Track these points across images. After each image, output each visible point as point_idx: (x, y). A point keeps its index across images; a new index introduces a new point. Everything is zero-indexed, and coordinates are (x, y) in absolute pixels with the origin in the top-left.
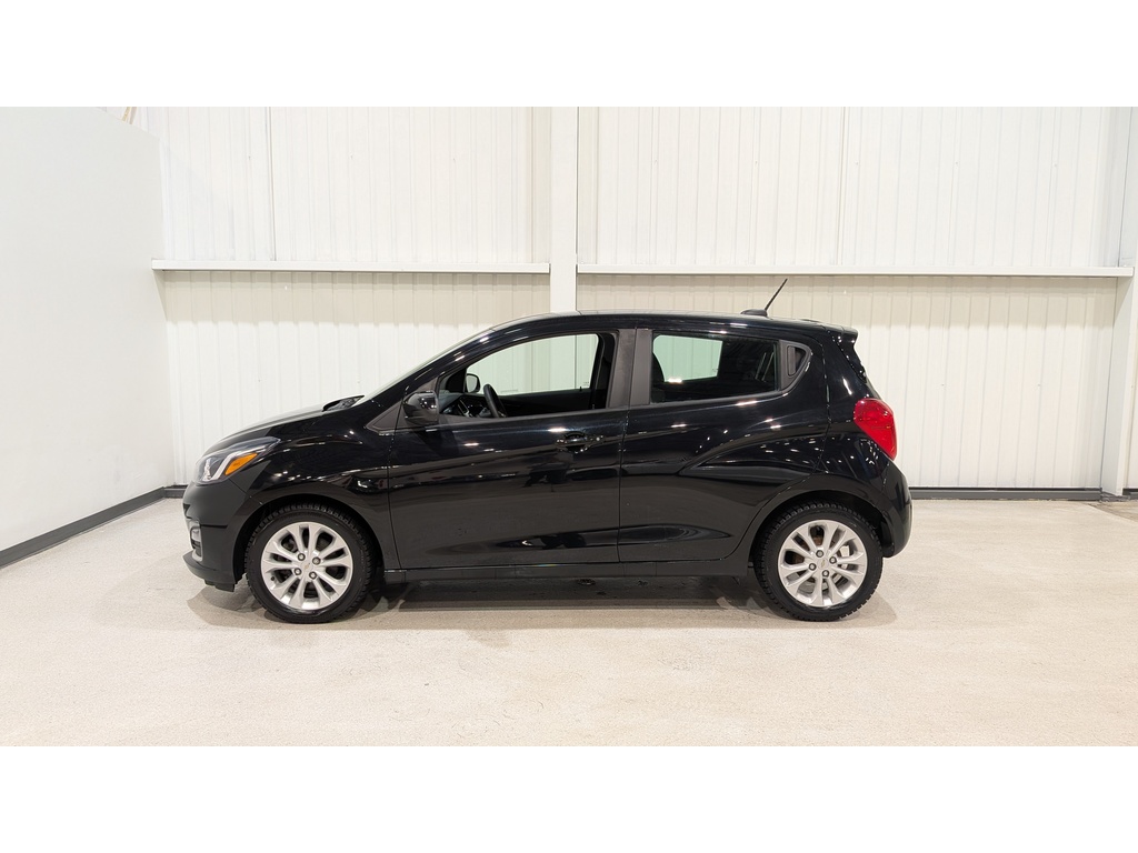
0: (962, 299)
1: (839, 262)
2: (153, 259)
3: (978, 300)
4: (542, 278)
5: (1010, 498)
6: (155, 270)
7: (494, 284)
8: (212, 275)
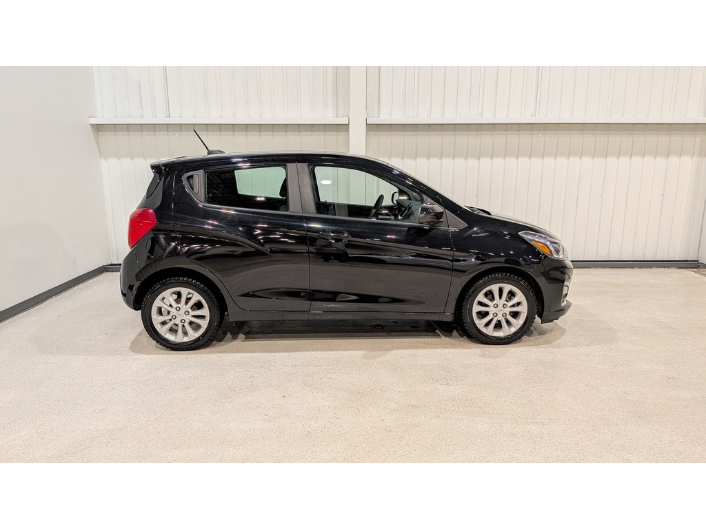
0: (615, 139)
1: (537, 115)
2: (90, 117)
3: (626, 139)
4: (344, 128)
5: (641, 267)
6: (92, 125)
7: (312, 131)
8: (128, 128)
